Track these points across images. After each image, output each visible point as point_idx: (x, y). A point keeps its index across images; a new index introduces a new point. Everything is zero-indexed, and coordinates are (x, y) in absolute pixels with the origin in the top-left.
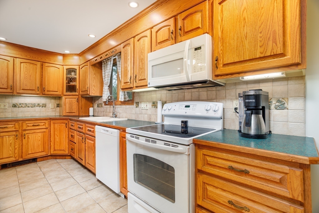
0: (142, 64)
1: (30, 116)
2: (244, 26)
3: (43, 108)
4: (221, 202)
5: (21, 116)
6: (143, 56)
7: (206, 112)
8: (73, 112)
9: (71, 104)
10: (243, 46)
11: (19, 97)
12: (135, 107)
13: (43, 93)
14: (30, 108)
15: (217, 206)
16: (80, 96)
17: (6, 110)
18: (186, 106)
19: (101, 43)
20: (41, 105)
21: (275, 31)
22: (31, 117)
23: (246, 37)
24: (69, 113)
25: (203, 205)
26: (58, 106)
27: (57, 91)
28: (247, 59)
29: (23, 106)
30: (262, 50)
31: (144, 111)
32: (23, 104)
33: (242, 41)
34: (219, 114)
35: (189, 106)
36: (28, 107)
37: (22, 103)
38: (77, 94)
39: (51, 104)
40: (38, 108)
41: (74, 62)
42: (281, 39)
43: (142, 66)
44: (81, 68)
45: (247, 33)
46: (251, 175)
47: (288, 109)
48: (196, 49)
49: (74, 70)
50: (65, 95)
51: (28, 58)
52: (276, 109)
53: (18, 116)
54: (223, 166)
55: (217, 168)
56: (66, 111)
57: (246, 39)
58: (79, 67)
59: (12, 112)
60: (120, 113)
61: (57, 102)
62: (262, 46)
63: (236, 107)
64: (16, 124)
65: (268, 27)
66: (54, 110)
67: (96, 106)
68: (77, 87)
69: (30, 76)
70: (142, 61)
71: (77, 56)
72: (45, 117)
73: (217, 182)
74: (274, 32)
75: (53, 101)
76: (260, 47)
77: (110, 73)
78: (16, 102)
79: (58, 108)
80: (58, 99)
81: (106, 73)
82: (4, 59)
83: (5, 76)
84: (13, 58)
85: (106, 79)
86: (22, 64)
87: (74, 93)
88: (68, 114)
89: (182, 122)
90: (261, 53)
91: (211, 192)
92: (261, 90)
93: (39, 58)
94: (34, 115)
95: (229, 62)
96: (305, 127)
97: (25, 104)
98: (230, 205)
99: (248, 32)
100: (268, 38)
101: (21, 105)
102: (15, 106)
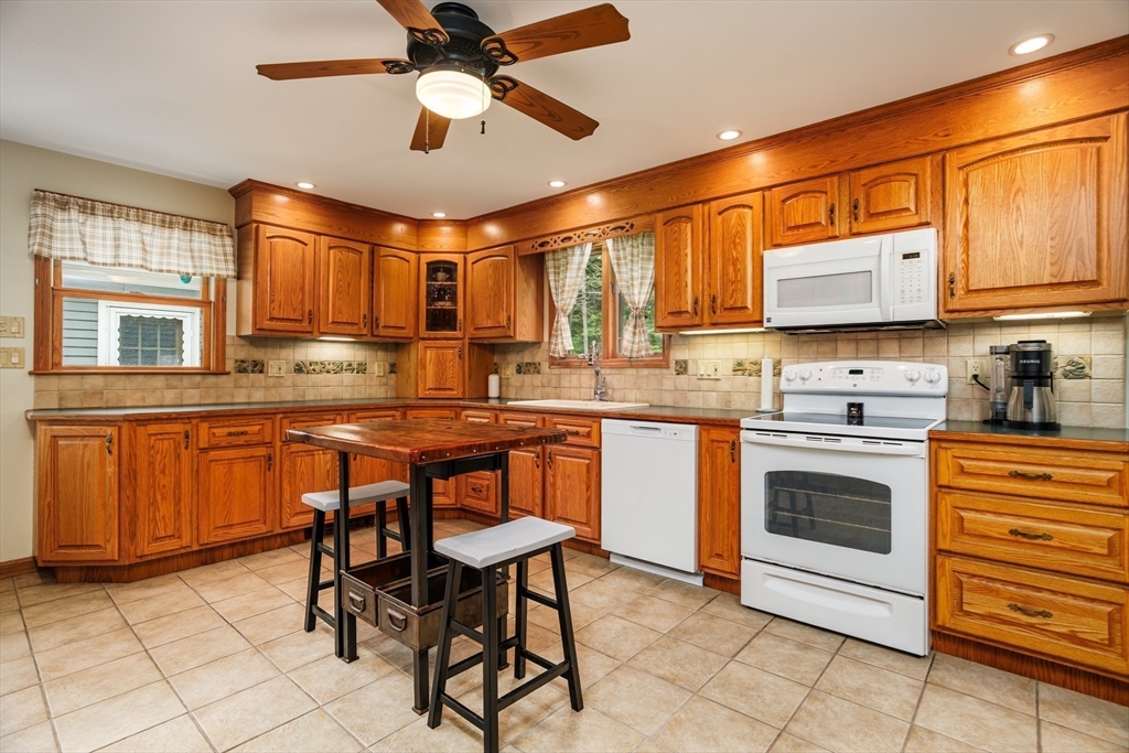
0: (736, 271)
1: (331, 397)
2: (1017, 222)
3: (360, 374)
4: (996, 535)
5: (312, 398)
6: (738, 252)
7: (909, 383)
8: (447, 386)
9: (440, 365)
10: (1014, 258)
11: (309, 344)
12: (675, 373)
13: (375, 334)
14: (331, 376)
15: (984, 544)
16: (467, 341)
17: (282, 380)
18: (852, 372)
19: (569, 199)
20: (355, 366)
21: (1081, 240)
22: (334, 400)
23: (1021, 243)
24: (436, 389)
25: (952, 549)
26: (393, 369)
27: (404, 328)
28: (1024, 284)
29: (317, 368)
30: (1055, 269)
31: (705, 385)
32: (316, 363)
33: (1013, 251)
34: (942, 388)
35: (860, 372)
36: (328, 372)
37: (315, 359)
38: (458, 334)
39: (377, 364)
40: (348, 374)
41: (444, 242)
42: (1094, 256)
43: (736, 276)
44: (470, 261)
45: (1022, 236)
46: (1055, 481)
47: (1090, 378)
48: (906, 256)
49: (450, 269)
50: (423, 339)
51: (343, 236)
52: (1066, 377)
53: (307, 399)
54: (999, 473)
55: (985, 477)
56: (425, 385)
57: (1021, 248)
58: (465, 259)
59: (295, 386)
60: (614, 390)
61: (391, 357)
62: (1056, 263)
63: (976, 373)
64: (268, 423)
65: (1067, 231)
66: (384, 380)
67: (510, 371)
68: (460, 315)
69: (349, 285)
70: (734, 265)
71: (451, 225)
72: (364, 402)
73: (983, 502)
74: (1081, 242)
75: (381, 354)
76: (1052, 264)
77: (579, 280)
78: (303, 359)
79: (393, 375)
80: (392, 351)
81: (567, 280)
82: (297, 240)
83: (299, 287)
84: (313, 235)
85: (565, 297)
86: (332, 251)
87: (450, 333)
88: (434, 392)
89: (851, 405)
90: (1052, 275)
91: (971, 521)
92: (1044, 342)
93: (367, 234)
94: (340, 397)
95: (982, 287)
96: (1124, 411)
97: (322, 363)
98: (1013, 538)
99: (1025, 234)
100: (1067, 251)
101: (312, 368)
102: (299, 369)
